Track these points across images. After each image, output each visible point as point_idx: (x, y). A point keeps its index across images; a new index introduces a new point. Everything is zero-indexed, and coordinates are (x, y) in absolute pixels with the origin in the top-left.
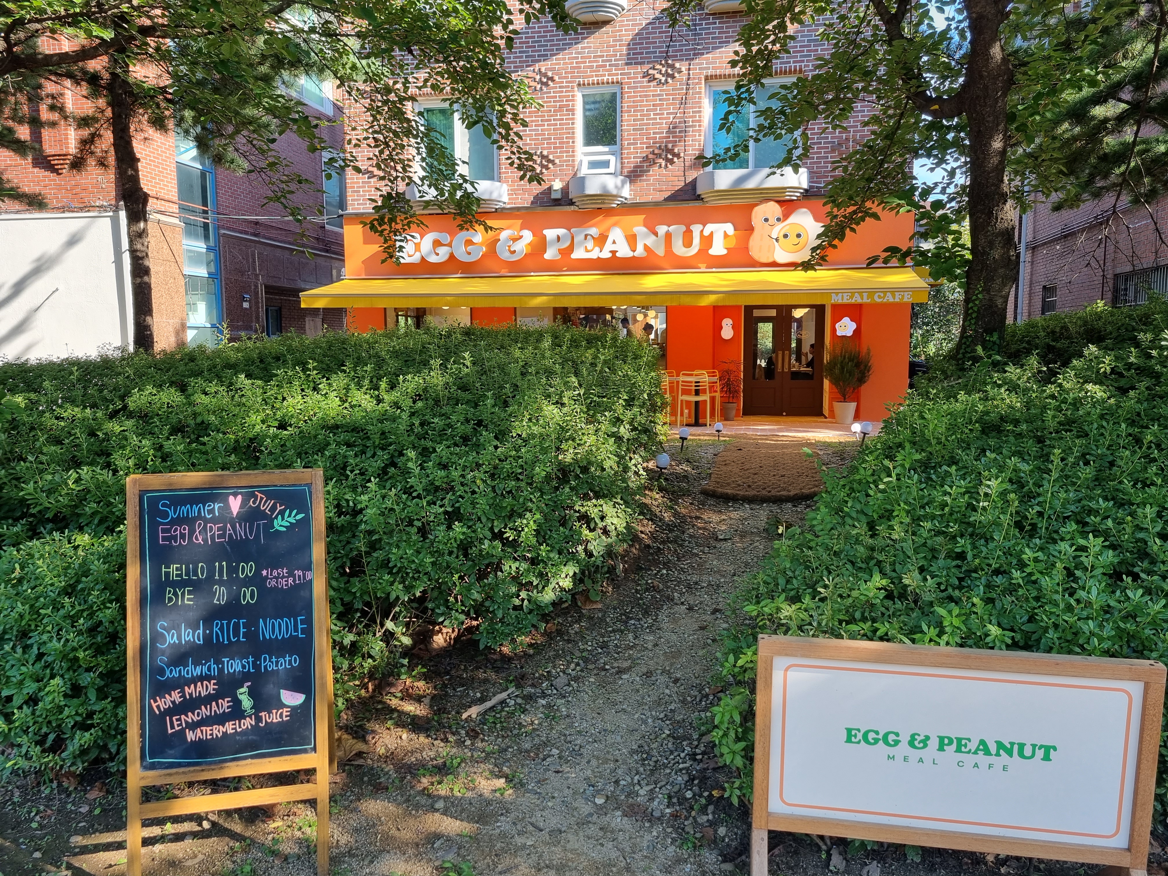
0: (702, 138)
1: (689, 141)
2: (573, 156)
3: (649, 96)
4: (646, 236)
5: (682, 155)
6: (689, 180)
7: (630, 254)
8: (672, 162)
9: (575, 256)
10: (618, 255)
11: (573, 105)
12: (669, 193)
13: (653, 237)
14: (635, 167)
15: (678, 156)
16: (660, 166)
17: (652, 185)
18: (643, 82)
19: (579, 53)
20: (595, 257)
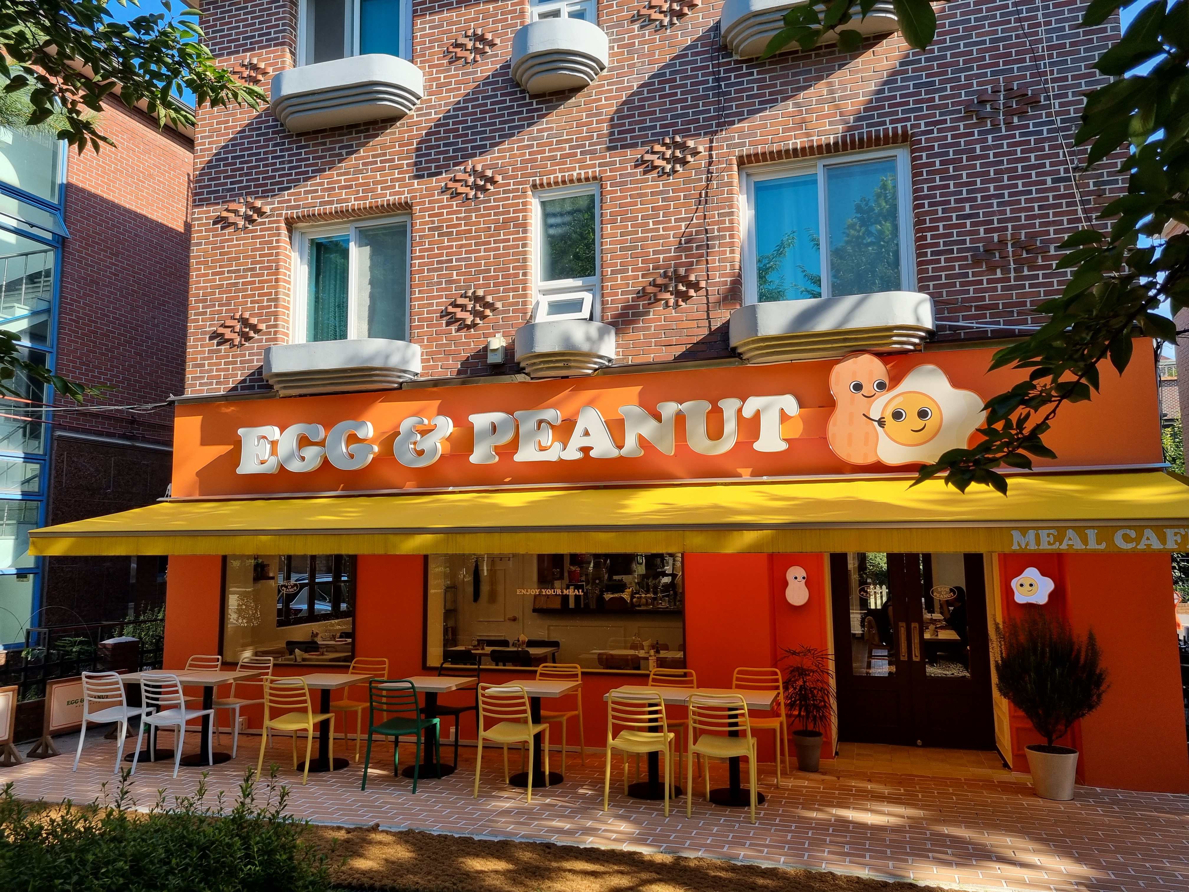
0: (737, 256)
1: (715, 261)
2: (525, 296)
3: (645, 194)
4: (640, 420)
5: (703, 284)
6: (716, 324)
7: (614, 453)
8: (685, 297)
9: (521, 456)
10: (592, 454)
11: (525, 218)
12: (683, 349)
13: (653, 423)
14: (624, 308)
15: (696, 286)
16: (667, 305)
17: (654, 336)
18: (635, 174)
19: (534, 138)
20: (554, 459)
